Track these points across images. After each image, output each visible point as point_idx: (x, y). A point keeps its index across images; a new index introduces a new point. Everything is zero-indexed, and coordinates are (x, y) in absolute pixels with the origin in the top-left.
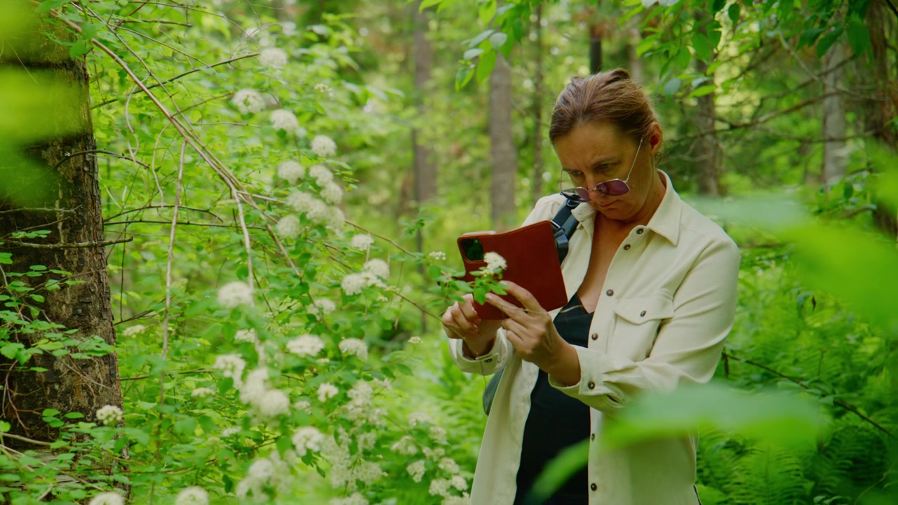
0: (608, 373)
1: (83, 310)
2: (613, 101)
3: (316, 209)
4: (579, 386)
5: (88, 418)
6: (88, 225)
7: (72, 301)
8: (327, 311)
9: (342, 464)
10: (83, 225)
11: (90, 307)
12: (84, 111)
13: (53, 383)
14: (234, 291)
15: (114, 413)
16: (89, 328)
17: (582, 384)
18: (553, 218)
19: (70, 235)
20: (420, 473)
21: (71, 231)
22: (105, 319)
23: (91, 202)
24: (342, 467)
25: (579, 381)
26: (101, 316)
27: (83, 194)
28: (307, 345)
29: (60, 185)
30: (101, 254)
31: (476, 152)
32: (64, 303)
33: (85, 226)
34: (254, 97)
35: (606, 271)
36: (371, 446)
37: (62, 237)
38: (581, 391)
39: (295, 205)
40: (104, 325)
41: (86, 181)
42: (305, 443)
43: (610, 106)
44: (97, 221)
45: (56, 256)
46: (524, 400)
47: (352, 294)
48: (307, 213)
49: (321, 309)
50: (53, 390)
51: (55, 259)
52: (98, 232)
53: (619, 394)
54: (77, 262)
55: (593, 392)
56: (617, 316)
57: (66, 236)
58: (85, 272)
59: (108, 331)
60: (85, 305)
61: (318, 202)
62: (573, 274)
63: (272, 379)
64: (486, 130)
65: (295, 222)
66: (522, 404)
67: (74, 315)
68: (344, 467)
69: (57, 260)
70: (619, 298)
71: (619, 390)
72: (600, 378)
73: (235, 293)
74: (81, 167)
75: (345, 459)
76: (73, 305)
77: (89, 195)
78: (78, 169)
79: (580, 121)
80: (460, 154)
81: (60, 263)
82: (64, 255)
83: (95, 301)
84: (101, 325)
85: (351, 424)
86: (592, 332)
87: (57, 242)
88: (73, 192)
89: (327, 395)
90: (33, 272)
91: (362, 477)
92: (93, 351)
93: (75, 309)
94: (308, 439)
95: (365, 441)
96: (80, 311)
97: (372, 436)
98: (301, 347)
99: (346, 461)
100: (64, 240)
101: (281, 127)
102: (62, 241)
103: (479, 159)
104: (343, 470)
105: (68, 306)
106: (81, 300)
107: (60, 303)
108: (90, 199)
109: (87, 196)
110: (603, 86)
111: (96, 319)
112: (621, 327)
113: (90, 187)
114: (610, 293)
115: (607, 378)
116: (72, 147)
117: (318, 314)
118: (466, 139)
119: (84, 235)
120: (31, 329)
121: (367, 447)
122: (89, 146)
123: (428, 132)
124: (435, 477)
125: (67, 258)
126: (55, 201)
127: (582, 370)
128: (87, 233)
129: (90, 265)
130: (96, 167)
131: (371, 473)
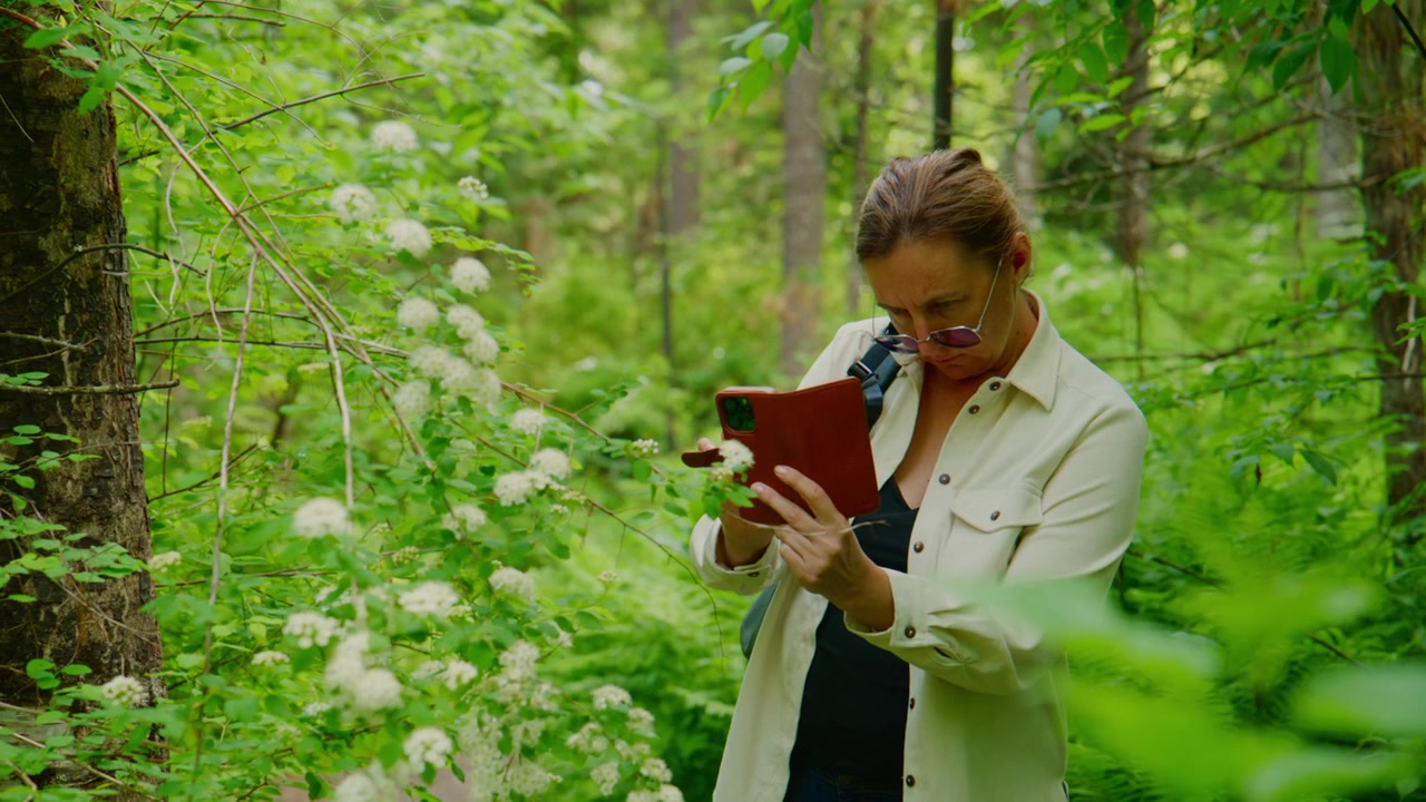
0: (936, 613)
1: (99, 490)
2: (958, 205)
3: (457, 373)
4: (890, 633)
5: (105, 658)
6: (111, 354)
7: (82, 475)
8: (472, 526)
9: (488, 767)
10: (102, 356)
11: (111, 484)
12: (107, 174)
13: (49, 603)
14: (318, 513)
15: (130, 689)
16: (109, 517)
17: (896, 630)
18: (862, 356)
19: (81, 372)
20: (611, 781)
21: (83, 364)
22: (135, 503)
23: (115, 317)
24: (487, 771)
25: (891, 624)
26: (127, 499)
27: (103, 307)
28: (432, 599)
29: (67, 293)
30: (130, 400)
31: (763, 157)
32: (70, 478)
33: (105, 357)
34: (362, 198)
35: (941, 445)
36: (534, 740)
37: (68, 373)
38: (894, 640)
39: (423, 366)
40: (133, 513)
41: (108, 285)
42: (423, 754)
43: (952, 213)
44: (124, 347)
45: (58, 403)
46: (805, 639)
47: (510, 504)
48: (441, 379)
49: (463, 522)
50: (50, 614)
51: (56, 409)
52: (126, 366)
53: (952, 646)
54: (92, 413)
55: (913, 643)
56: (953, 517)
57: (75, 373)
58: (103, 427)
59: (139, 522)
60: (103, 481)
61: (460, 362)
62: (887, 448)
63: (374, 651)
64: (778, 122)
65: (423, 393)
66: (802, 645)
67: (85, 497)
68: (492, 771)
69: (59, 409)
70: (959, 487)
71: (953, 640)
72: (923, 622)
73: (321, 515)
74: (101, 264)
75: (494, 759)
76: (84, 481)
77: (112, 307)
78: (96, 267)
79: (906, 236)
80: (738, 156)
81: (64, 414)
82: (70, 402)
83: (118, 475)
84: (128, 513)
85: (503, 708)
86: (914, 539)
87: (59, 384)
88: (88, 303)
89: (459, 678)
90: (19, 437)
91: (519, 786)
92: (108, 568)
93: (86, 488)
94: (428, 748)
95: (526, 732)
96: (95, 490)
97: (536, 727)
98: (422, 602)
99: (495, 762)
100: (72, 380)
101: (403, 246)
102: (69, 381)
103: (767, 170)
104: (490, 776)
105: (75, 482)
106: (96, 474)
107: (64, 477)
108: (114, 314)
109: (109, 308)
110: (941, 180)
111: (120, 503)
112: (960, 534)
113: (114, 294)
114: (945, 480)
115: (935, 621)
116: (87, 232)
117: (459, 530)
118: (746, 135)
119: (104, 370)
120: (14, 531)
121: (528, 742)
122: (114, 229)
123: (686, 121)
124: (633, 788)
125: (76, 407)
126: (58, 318)
127: (897, 607)
128: (108, 368)
129: (113, 419)
130: (125, 261)
131: (533, 782)
